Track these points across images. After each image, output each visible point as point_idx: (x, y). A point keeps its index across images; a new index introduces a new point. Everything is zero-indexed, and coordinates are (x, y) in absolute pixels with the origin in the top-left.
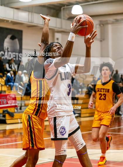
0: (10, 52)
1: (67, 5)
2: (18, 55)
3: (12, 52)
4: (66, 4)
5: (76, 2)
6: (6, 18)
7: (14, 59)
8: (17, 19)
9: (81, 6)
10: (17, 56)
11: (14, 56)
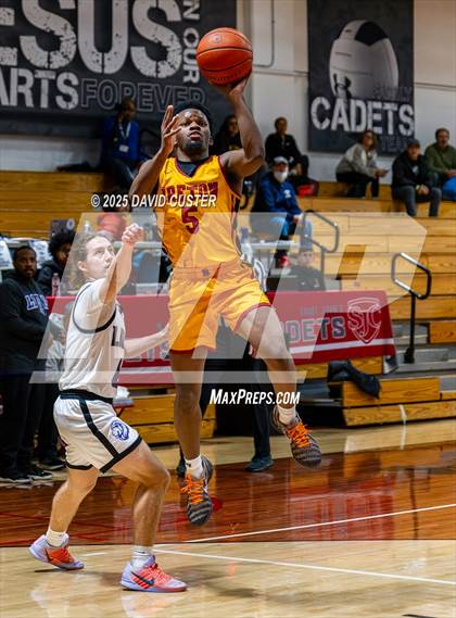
0: (356, 98)
2: (396, 114)
3: (366, 101)
7: (378, 130)
11: (378, 117)
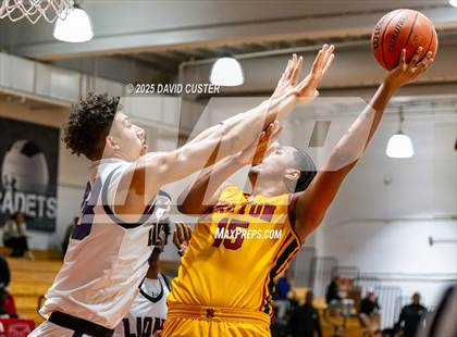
0: (20, 191)
1: (197, 58)
2: (45, 203)
3: (26, 193)
4: (194, 53)
5: (226, 47)
6: (11, 88)
7: (33, 214)
8: (45, 94)
9: (239, 60)
10: (41, 205)
11: (33, 205)
